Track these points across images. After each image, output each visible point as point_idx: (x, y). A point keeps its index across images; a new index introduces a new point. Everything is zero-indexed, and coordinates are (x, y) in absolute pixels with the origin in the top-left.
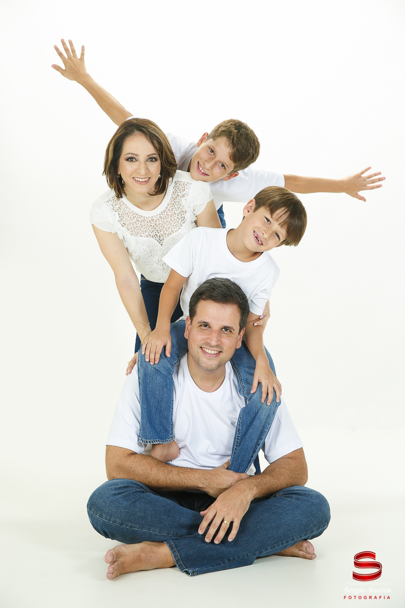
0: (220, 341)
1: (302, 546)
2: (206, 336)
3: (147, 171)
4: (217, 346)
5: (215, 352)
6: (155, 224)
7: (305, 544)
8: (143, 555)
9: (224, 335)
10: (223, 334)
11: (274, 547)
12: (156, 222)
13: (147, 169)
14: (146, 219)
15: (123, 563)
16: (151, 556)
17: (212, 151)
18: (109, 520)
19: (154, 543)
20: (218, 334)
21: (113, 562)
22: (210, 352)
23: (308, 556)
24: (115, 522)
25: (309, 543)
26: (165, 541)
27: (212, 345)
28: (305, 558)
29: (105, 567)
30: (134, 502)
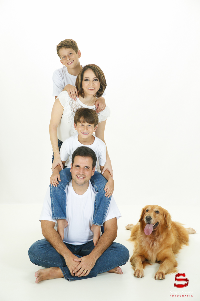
0: (84, 172)
1: (117, 269)
2: (78, 171)
4: (83, 175)
5: (82, 177)
7: (118, 268)
8: (51, 273)
11: (105, 270)
15: (42, 277)
16: (54, 274)
18: (37, 259)
19: (55, 268)
20: (83, 169)
21: (38, 277)
22: (80, 177)
23: (119, 273)
24: (39, 259)
25: (119, 268)
26: (60, 267)
27: (81, 174)
28: (118, 273)
29: (35, 279)
30: (48, 251)
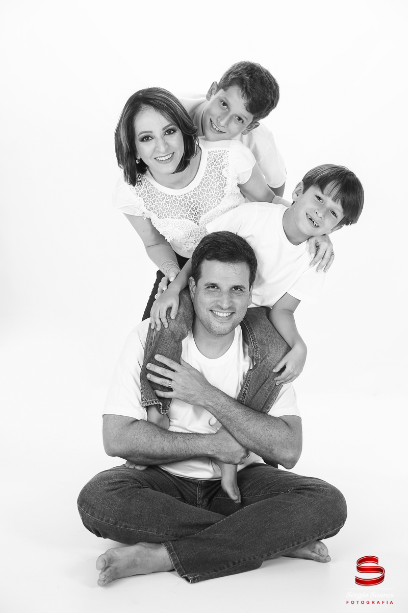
0: (231, 302)
1: (314, 548)
2: (216, 299)
3: (167, 146)
4: (229, 308)
5: (228, 314)
6: (190, 202)
7: (318, 546)
8: (139, 559)
9: (235, 295)
10: (233, 294)
11: (284, 549)
12: (190, 199)
13: (166, 144)
14: (178, 198)
15: (116, 569)
16: (148, 561)
17: (225, 104)
18: (102, 519)
19: (151, 545)
20: (229, 294)
21: (105, 569)
22: (221, 315)
23: (321, 558)
24: (107, 521)
25: (322, 545)
26: (163, 542)
27: (224, 307)
28: (318, 560)
29: (96, 574)
30: (130, 499)
